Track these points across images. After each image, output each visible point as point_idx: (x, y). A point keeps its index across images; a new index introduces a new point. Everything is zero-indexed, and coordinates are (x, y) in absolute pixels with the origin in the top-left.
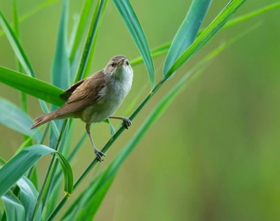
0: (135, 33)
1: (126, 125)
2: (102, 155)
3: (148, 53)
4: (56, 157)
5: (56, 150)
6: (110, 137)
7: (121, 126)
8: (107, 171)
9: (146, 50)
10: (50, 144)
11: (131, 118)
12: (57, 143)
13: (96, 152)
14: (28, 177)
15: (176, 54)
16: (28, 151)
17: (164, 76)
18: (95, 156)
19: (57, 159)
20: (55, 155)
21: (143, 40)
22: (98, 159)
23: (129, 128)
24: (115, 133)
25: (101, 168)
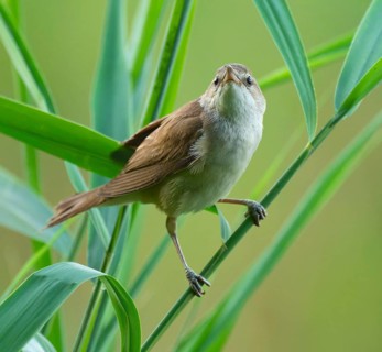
0: (272, 16)
1: (254, 216)
2: (202, 283)
3: (301, 61)
4: (103, 288)
5: (103, 271)
6: (220, 243)
7: (244, 219)
8: (215, 317)
9: (298, 54)
10: (90, 259)
11: (266, 202)
12: (105, 257)
13: (190, 276)
14: (43, 332)
15: (364, 61)
16: (44, 277)
17: (337, 111)
18: (187, 285)
19: (105, 293)
20: (99, 283)
21: (291, 33)
22: (194, 292)
23: (260, 222)
24: (230, 235)
25: (200, 311)
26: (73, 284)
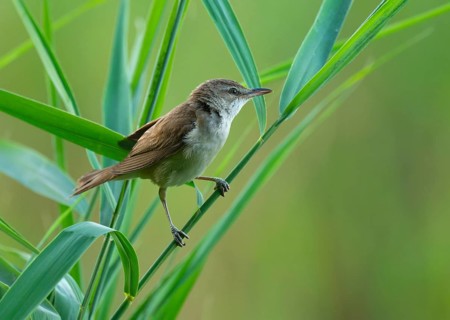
0: (234, 45)
1: (220, 189)
2: (183, 236)
3: (255, 78)
4: (111, 239)
5: (111, 227)
6: (196, 208)
7: (214, 191)
8: (189, 261)
9: (253, 74)
10: (102, 218)
11: (229, 179)
12: (113, 217)
13: (174, 231)
15: (298, 83)
16: (72, 232)
17: (281, 114)
18: (172, 238)
19: (112, 242)
20: (108, 235)
21: (247, 58)
22: (177, 243)
23: (225, 194)
24: (203, 202)
25: (181, 256)
26: (93, 238)
